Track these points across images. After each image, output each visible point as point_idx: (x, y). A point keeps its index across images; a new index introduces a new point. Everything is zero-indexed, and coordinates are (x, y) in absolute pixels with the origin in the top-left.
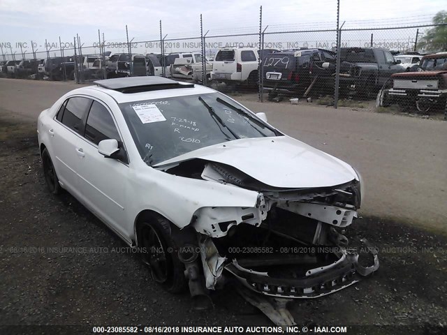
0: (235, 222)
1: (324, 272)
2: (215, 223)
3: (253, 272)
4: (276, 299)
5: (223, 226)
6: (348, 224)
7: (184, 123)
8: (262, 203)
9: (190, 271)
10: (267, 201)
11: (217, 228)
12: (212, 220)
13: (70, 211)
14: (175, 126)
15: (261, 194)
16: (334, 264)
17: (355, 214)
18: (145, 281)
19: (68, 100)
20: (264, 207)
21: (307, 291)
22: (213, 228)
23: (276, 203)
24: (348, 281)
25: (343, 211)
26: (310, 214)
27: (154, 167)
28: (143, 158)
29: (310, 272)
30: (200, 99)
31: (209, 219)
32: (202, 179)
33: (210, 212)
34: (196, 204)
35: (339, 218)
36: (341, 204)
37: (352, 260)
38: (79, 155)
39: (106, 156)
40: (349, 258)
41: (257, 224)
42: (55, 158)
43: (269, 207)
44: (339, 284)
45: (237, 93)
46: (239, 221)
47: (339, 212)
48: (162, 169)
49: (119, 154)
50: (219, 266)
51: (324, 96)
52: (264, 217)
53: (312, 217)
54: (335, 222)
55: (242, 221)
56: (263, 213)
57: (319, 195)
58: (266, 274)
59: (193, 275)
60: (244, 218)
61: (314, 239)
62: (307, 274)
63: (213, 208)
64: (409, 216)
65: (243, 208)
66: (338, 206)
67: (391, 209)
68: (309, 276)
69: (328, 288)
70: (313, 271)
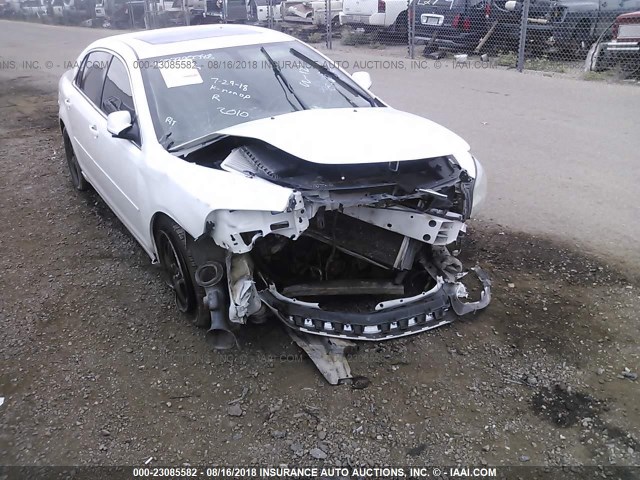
0: (261, 232)
1: (403, 306)
2: (236, 233)
3: (297, 302)
4: (332, 341)
5: (246, 237)
6: (449, 242)
7: (229, 87)
8: (299, 206)
9: (210, 298)
10: (307, 204)
11: (239, 239)
12: (231, 229)
13: (94, 214)
14: (214, 92)
15: (298, 193)
16: (421, 296)
17: (463, 227)
18: (167, 309)
19: (87, 56)
20: (302, 211)
21: (369, 330)
22: (233, 239)
23: (325, 207)
24: (436, 320)
25: (440, 221)
26: (390, 225)
27: (170, 152)
28: (158, 138)
29: (382, 305)
30: (263, 50)
31: (226, 227)
32: (221, 169)
33: (226, 216)
34: (208, 206)
35: (434, 232)
36: (439, 211)
37: (450, 291)
38: (93, 135)
39: (114, 136)
40: (446, 288)
41: (294, 236)
42: (74, 139)
43: (312, 212)
44: (421, 323)
45: (378, 44)
46: (267, 231)
47: (433, 223)
48: (180, 153)
49: (131, 132)
50: (245, 291)
51: (506, 52)
52: (304, 226)
53: (393, 229)
54: (427, 237)
55: (270, 231)
56: (301, 221)
57: (389, 197)
58: (316, 305)
59: (213, 303)
60: (273, 227)
61: (397, 262)
62: (378, 307)
63: (231, 211)
64: (578, 235)
65: (273, 213)
66: (435, 214)
67: (552, 222)
68: (380, 311)
69: (403, 327)
70: (387, 304)
